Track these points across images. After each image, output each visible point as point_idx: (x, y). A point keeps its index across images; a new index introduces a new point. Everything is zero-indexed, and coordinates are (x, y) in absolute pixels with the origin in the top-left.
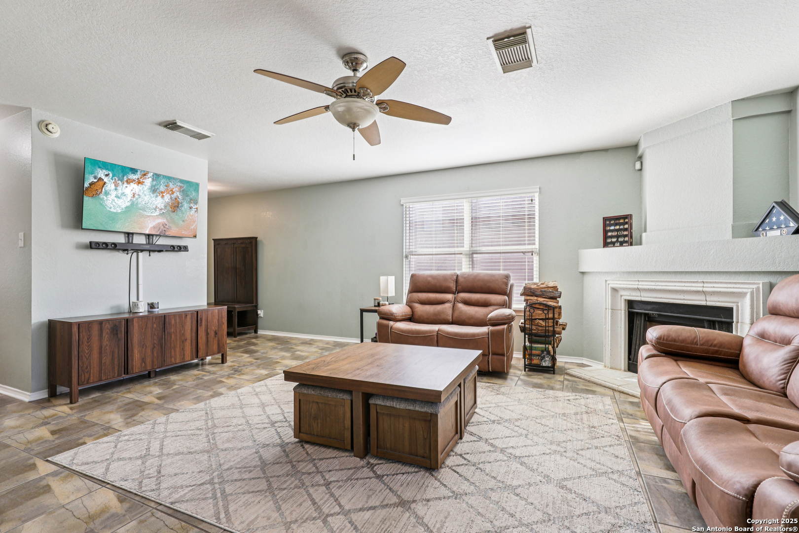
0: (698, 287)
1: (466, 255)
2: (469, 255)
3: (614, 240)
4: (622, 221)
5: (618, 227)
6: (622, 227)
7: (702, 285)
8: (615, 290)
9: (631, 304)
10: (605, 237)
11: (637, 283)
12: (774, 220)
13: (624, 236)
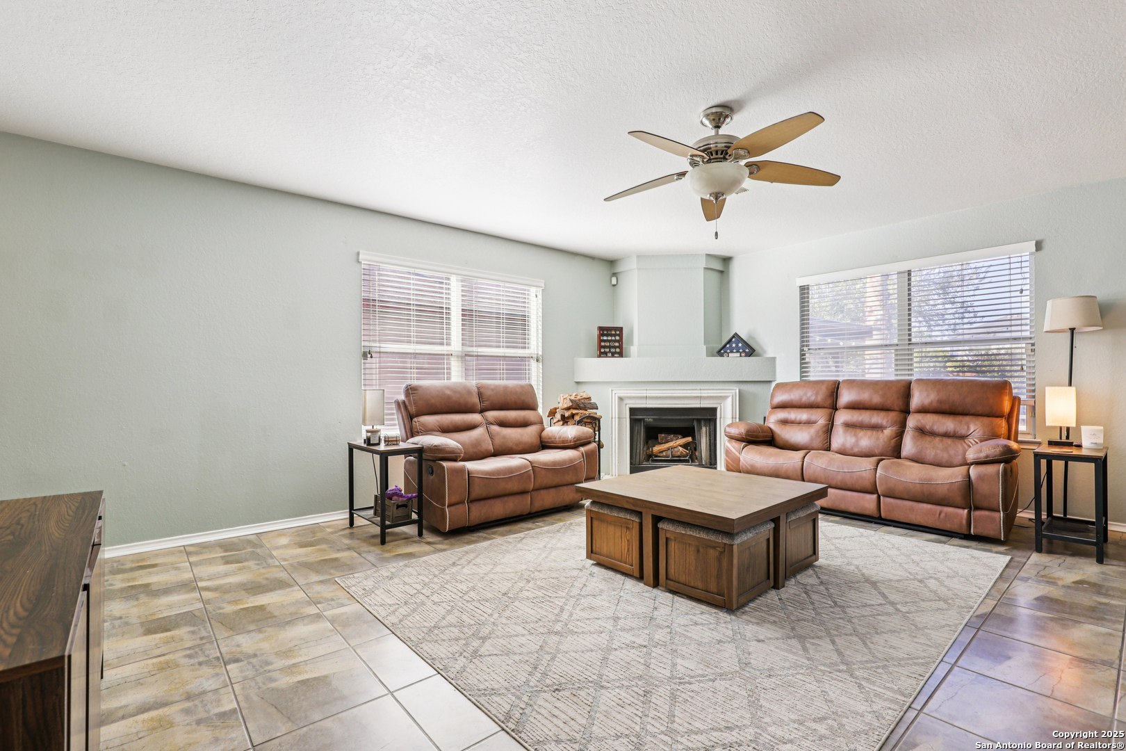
0: (697, 393)
1: (458, 356)
2: (462, 357)
3: (607, 350)
4: (613, 332)
5: (610, 338)
6: (613, 338)
7: (699, 392)
8: (621, 399)
9: (633, 411)
10: (600, 347)
11: (645, 392)
12: (734, 345)
13: (615, 347)
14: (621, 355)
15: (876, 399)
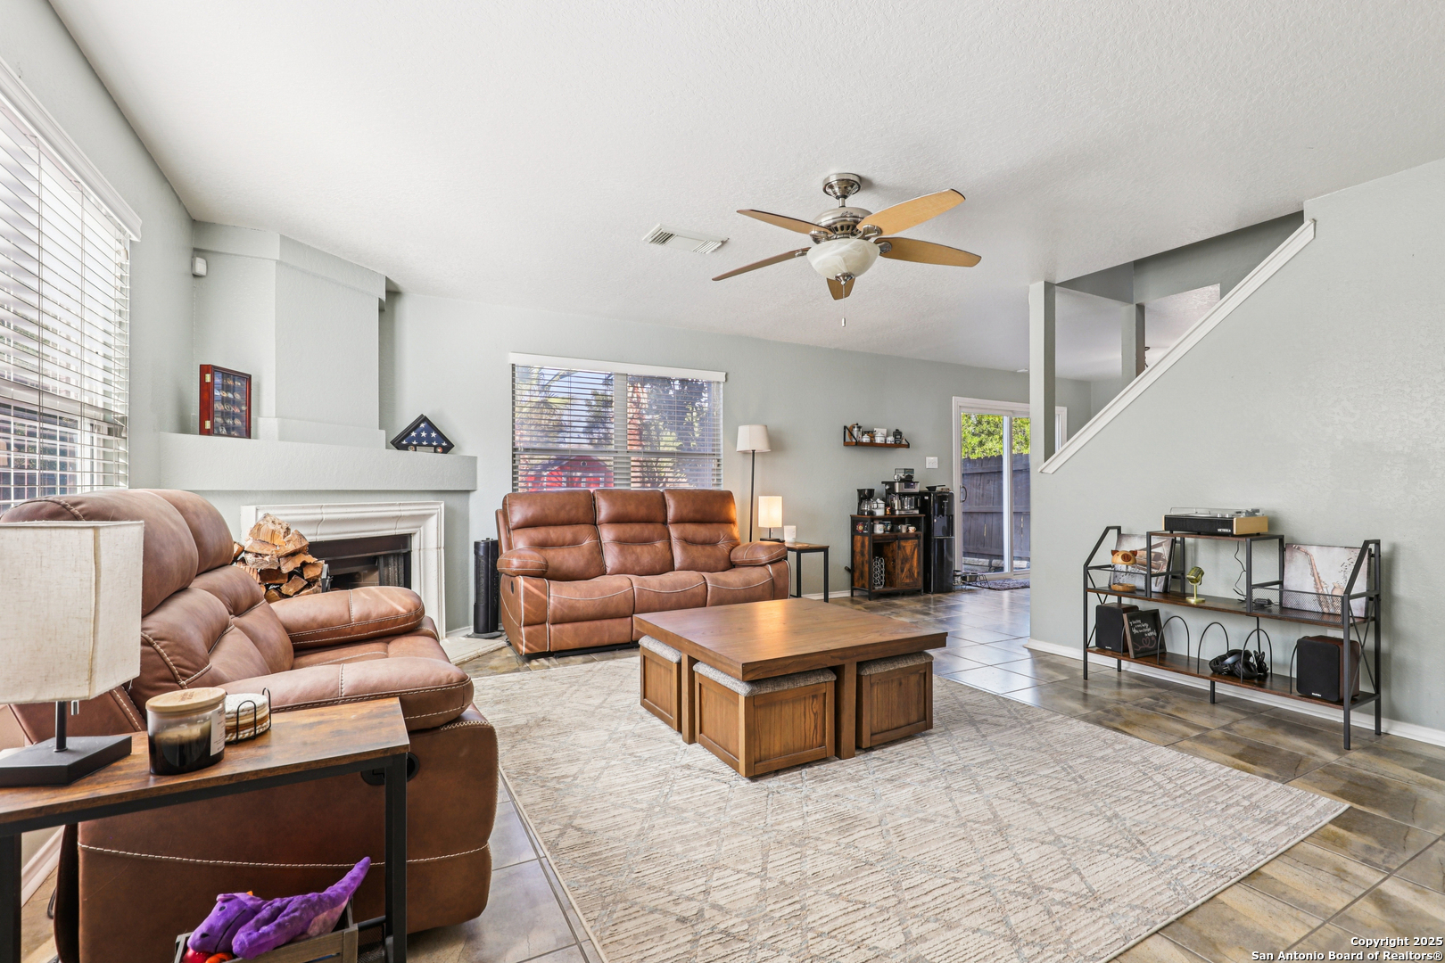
3: (221, 420)
6: (230, 395)
10: (205, 412)
12: (424, 434)
13: (234, 416)
14: (248, 435)
15: (643, 512)
